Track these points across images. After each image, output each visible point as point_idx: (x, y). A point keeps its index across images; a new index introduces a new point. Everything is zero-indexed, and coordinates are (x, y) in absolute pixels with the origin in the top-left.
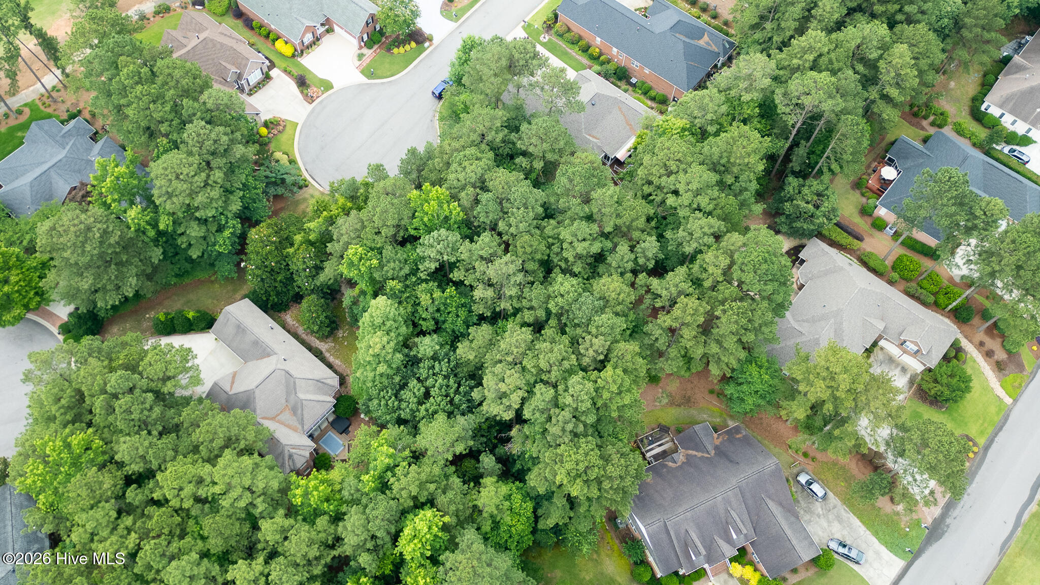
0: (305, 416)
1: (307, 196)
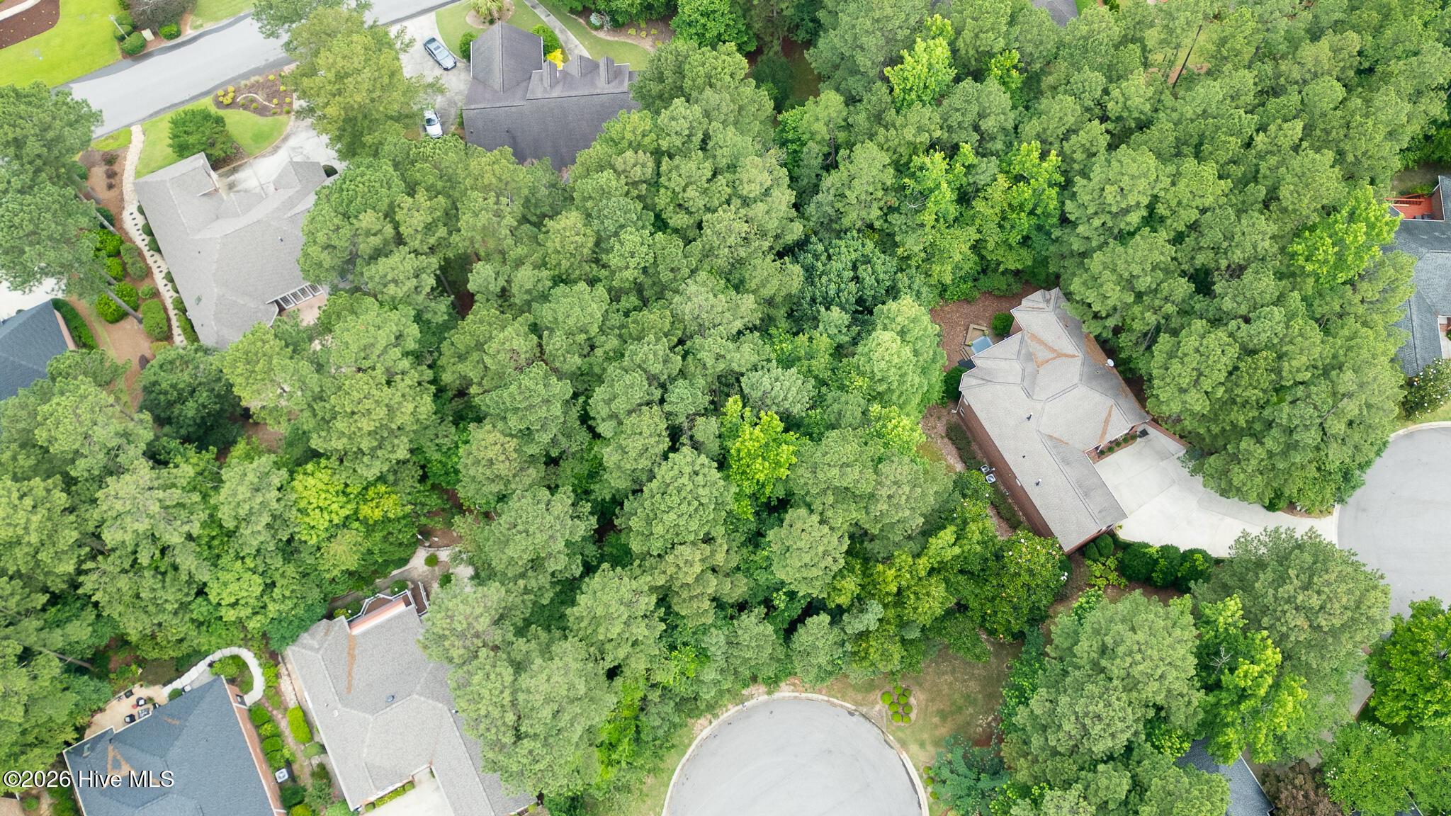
0: (1017, 346)
1: (931, 749)
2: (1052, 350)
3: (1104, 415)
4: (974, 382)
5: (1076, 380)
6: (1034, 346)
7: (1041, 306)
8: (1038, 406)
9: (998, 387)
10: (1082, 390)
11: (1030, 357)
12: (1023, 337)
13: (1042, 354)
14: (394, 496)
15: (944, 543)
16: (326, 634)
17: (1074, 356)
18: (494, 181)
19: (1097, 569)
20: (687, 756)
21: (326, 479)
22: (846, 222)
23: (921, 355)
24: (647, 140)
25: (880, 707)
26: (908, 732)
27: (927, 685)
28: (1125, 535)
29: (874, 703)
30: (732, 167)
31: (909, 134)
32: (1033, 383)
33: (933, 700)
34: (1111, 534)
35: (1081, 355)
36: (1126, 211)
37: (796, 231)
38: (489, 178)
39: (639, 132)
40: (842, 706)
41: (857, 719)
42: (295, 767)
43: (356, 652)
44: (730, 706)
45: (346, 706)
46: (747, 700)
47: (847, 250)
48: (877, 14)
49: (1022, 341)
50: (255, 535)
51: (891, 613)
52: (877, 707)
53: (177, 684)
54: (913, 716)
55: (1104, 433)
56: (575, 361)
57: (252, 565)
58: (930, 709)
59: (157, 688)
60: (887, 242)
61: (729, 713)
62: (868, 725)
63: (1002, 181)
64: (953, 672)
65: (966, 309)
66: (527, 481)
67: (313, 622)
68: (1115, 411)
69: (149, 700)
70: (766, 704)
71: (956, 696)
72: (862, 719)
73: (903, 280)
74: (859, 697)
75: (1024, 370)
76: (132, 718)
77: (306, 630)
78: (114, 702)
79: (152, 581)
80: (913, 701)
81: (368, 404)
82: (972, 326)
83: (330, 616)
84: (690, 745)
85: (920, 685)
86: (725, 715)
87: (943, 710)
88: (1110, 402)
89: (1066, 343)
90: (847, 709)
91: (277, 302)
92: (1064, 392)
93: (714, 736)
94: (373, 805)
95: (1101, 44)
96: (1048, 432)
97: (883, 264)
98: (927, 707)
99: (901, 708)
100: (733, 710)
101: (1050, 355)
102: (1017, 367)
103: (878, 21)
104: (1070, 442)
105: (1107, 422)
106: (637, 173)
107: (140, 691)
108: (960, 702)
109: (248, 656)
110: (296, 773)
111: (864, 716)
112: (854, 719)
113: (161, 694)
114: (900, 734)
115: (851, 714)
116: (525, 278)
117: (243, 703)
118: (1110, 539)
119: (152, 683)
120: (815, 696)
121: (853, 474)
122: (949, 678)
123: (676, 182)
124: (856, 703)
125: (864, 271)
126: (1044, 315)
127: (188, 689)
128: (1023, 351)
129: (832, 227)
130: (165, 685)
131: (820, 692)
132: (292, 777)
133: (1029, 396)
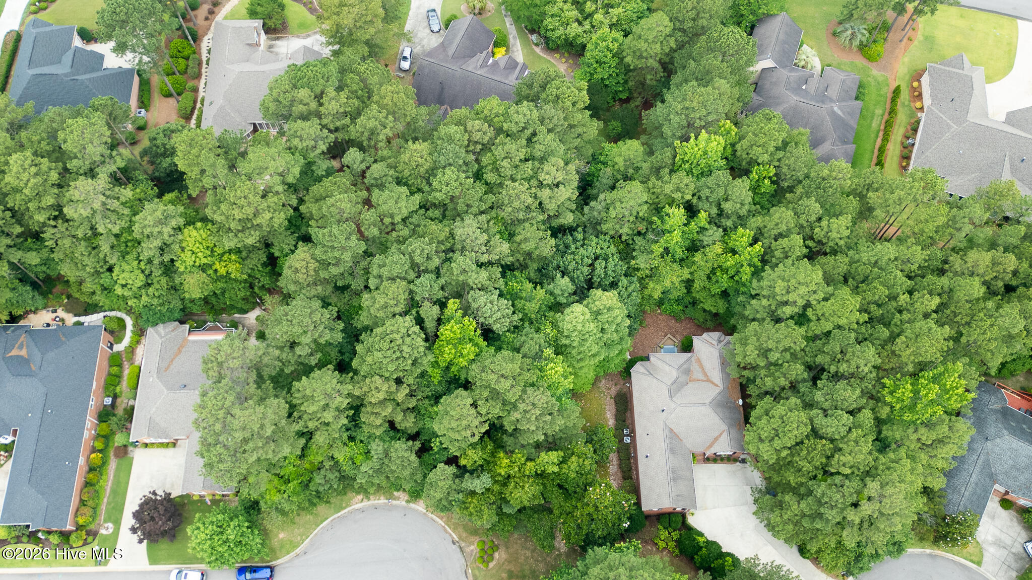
0: (683, 361)
2: (706, 375)
3: (717, 434)
4: (642, 370)
5: (707, 401)
6: (695, 367)
7: (714, 342)
8: (673, 406)
9: (655, 380)
10: (708, 410)
11: (688, 372)
12: (691, 357)
13: (697, 373)
14: (238, 265)
15: (550, 460)
16: (173, 331)
17: (717, 386)
18: (390, 103)
19: (664, 534)
20: (339, 514)
21: (204, 236)
22: (604, 227)
23: (607, 334)
24: (496, 119)
25: (474, 548)
26: (483, 573)
27: (511, 551)
28: (691, 521)
29: (472, 543)
30: (543, 159)
31: (668, 189)
32: (679, 390)
33: (509, 562)
34: (683, 515)
35: (722, 387)
36: (786, 303)
37: (568, 219)
38: (387, 100)
39: (494, 112)
40: (450, 535)
41: (455, 548)
42: (119, 400)
43: (184, 350)
44: (382, 498)
45: (158, 378)
46: (395, 499)
47: (595, 246)
48: (687, 104)
49: (689, 359)
50: (149, 249)
51: (497, 488)
52: (472, 547)
53: (82, 319)
54: (491, 565)
55: (710, 446)
56: (374, 232)
57: (143, 268)
58: (504, 567)
59: (71, 315)
60: (626, 251)
61: (380, 502)
62: (460, 555)
63: (718, 248)
64: (534, 551)
65: (672, 323)
66: (313, 292)
67: (170, 320)
68: (725, 436)
69: (62, 320)
70: (405, 508)
71: (526, 567)
72: (458, 550)
73: (624, 281)
74: (464, 535)
75: (677, 378)
76: (48, 325)
77: (164, 323)
78: (44, 312)
79: (83, 249)
80: (496, 555)
81: (243, 202)
82: (669, 335)
83: (182, 322)
84: (345, 508)
85: (507, 548)
86: (376, 502)
87: (512, 572)
88: (726, 428)
89: (716, 375)
90: (453, 538)
91: (254, 124)
92: (694, 405)
93: (362, 510)
94: (146, 445)
95: (831, 187)
96: (672, 426)
97: (615, 265)
98: (503, 564)
99: (486, 556)
100: (383, 501)
101: (701, 376)
102: (674, 374)
103: (687, 108)
104: (684, 441)
105: (716, 439)
106: (477, 136)
107: (61, 313)
108: (527, 572)
109: (129, 322)
110: (117, 404)
111: (461, 548)
112: (454, 547)
113: (71, 319)
114: (477, 573)
115: (454, 543)
116: (377, 170)
117: (111, 347)
118: (681, 518)
119: (68, 311)
120: (437, 519)
121: (505, 385)
122: (528, 553)
123: (499, 152)
124: (460, 537)
125: (600, 265)
126: (712, 349)
127: (86, 324)
128: (685, 366)
129: (594, 227)
130: (76, 315)
131: (442, 518)
132: (113, 405)
133: (671, 396)
